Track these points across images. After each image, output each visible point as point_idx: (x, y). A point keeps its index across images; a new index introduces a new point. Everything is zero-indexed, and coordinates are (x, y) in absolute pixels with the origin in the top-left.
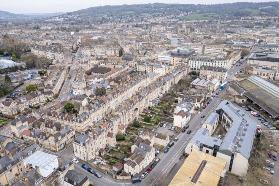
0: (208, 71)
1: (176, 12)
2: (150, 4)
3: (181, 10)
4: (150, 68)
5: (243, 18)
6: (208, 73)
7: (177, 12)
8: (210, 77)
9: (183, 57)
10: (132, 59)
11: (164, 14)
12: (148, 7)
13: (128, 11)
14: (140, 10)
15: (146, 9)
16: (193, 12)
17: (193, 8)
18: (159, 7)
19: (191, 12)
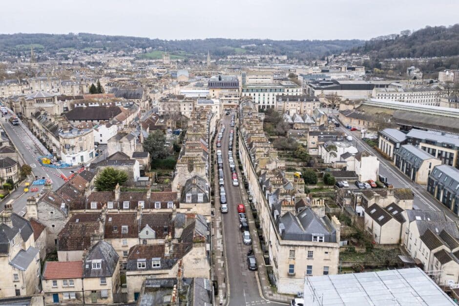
0: (290, 103)
1: (125, 47)
2: (71, 34)
3: (132, 45)
4: (190, 107)
5: (231, 57)
6: (290, 107)
7: (127, 47)
8: (295, 112)
9: (231, 87)
10: (138, 94)
11: (105, 49)
12: (71, 39)
13: (30, 43)
14: (56, 43)
15: (68, 41)
16: (153, 48)
17: (150, 43)
18: (92, 39)
19: (151, 48)
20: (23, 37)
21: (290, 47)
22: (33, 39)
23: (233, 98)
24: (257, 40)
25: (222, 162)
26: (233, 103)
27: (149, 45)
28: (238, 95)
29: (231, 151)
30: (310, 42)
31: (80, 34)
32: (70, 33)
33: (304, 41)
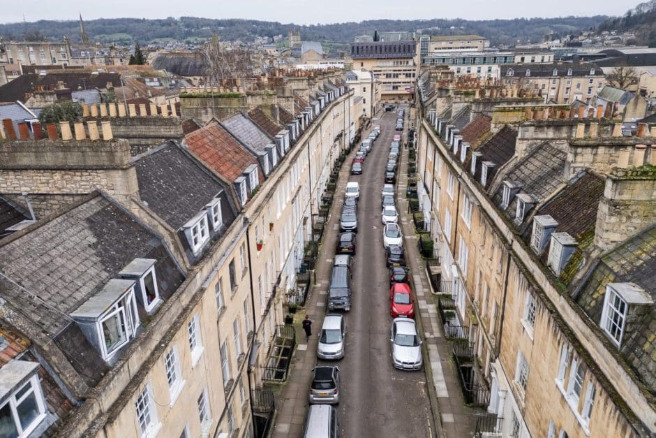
0: (534, 81)
3: (254, 32)
7: (247, 35)
12: (169, 25)
13: (114, 32)
14: (149, 31)
15: (164, 29)
16: (285, 36)
17: (279, 29)
18: (198, 25)
19: (280, 36)
20: (104, 25)
21: (494, 30)
22: (117, 26)
23: (402, 78)
24: (442, 20)
25: (354, 224)
26: (401, 90)
27: (278, 31)
28: (412, 72)
29: (390, 186)
30: (527, 21)
31: (182, 18)
32: (169, 18)
33: (516, 21)
